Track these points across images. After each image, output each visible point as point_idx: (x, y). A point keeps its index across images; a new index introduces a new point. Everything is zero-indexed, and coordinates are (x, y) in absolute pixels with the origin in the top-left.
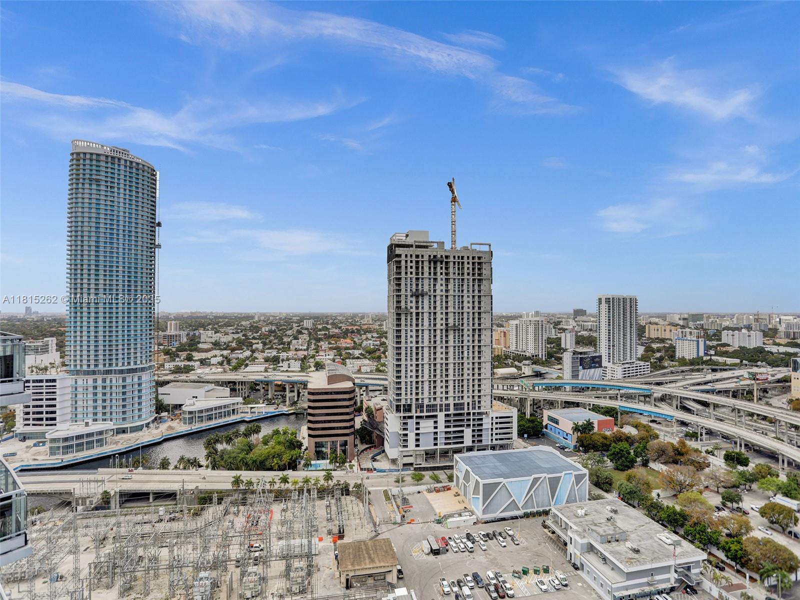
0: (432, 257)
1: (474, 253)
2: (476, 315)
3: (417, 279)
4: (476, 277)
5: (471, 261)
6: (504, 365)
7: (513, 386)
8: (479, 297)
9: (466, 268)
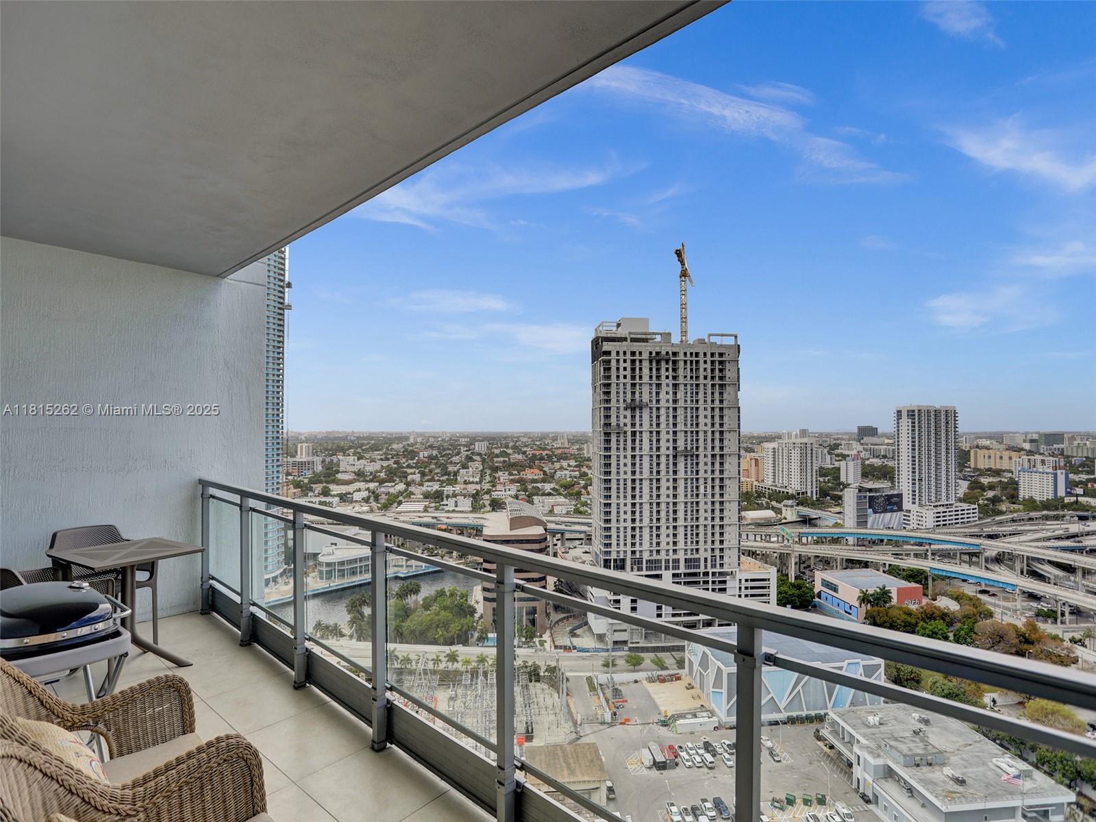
0: (654, 354)
1: (713, 348)
2: (717, 435)
3: (633, 385)
4: (717, 381)
5: (709, 358)
6: (756, 506)
7: (770, 536)
8: (721, 409)
9: (701, 370)
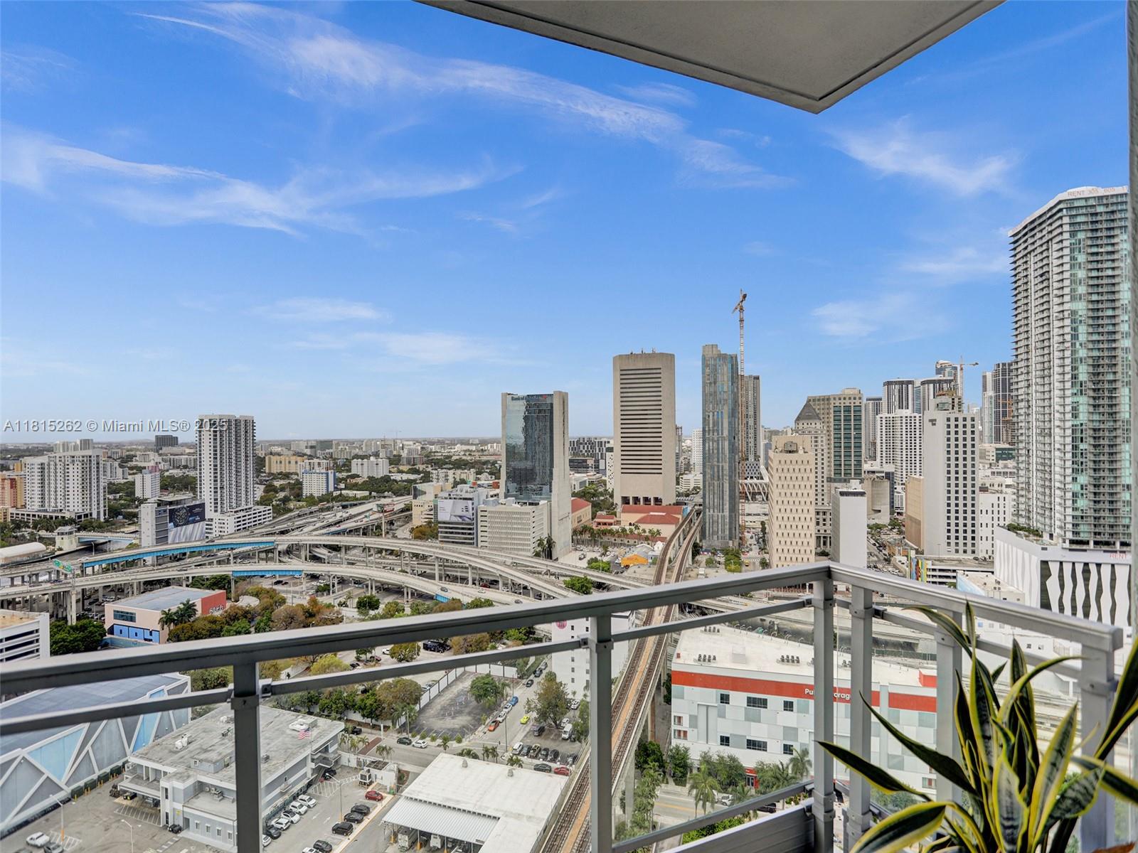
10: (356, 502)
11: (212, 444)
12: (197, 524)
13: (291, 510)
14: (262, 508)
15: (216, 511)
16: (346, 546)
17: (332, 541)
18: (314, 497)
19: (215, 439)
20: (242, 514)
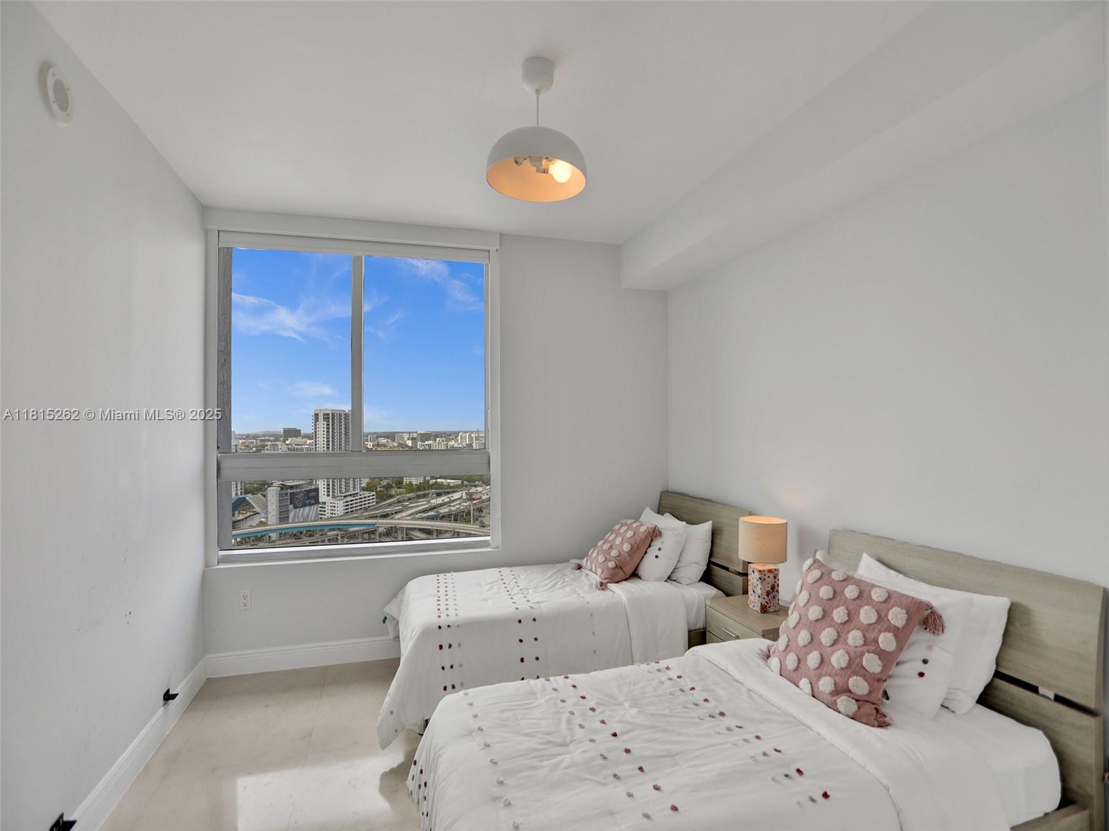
10: (450, 490)
11: (325, 436)
12: (313, 507)
13: (392, 497)
14: (367, 494)
15: (328, 495)
16: (437, 530)
17: (425, 525)
18: (413, 484)
19: (328, 432)
20: (349, 498)
